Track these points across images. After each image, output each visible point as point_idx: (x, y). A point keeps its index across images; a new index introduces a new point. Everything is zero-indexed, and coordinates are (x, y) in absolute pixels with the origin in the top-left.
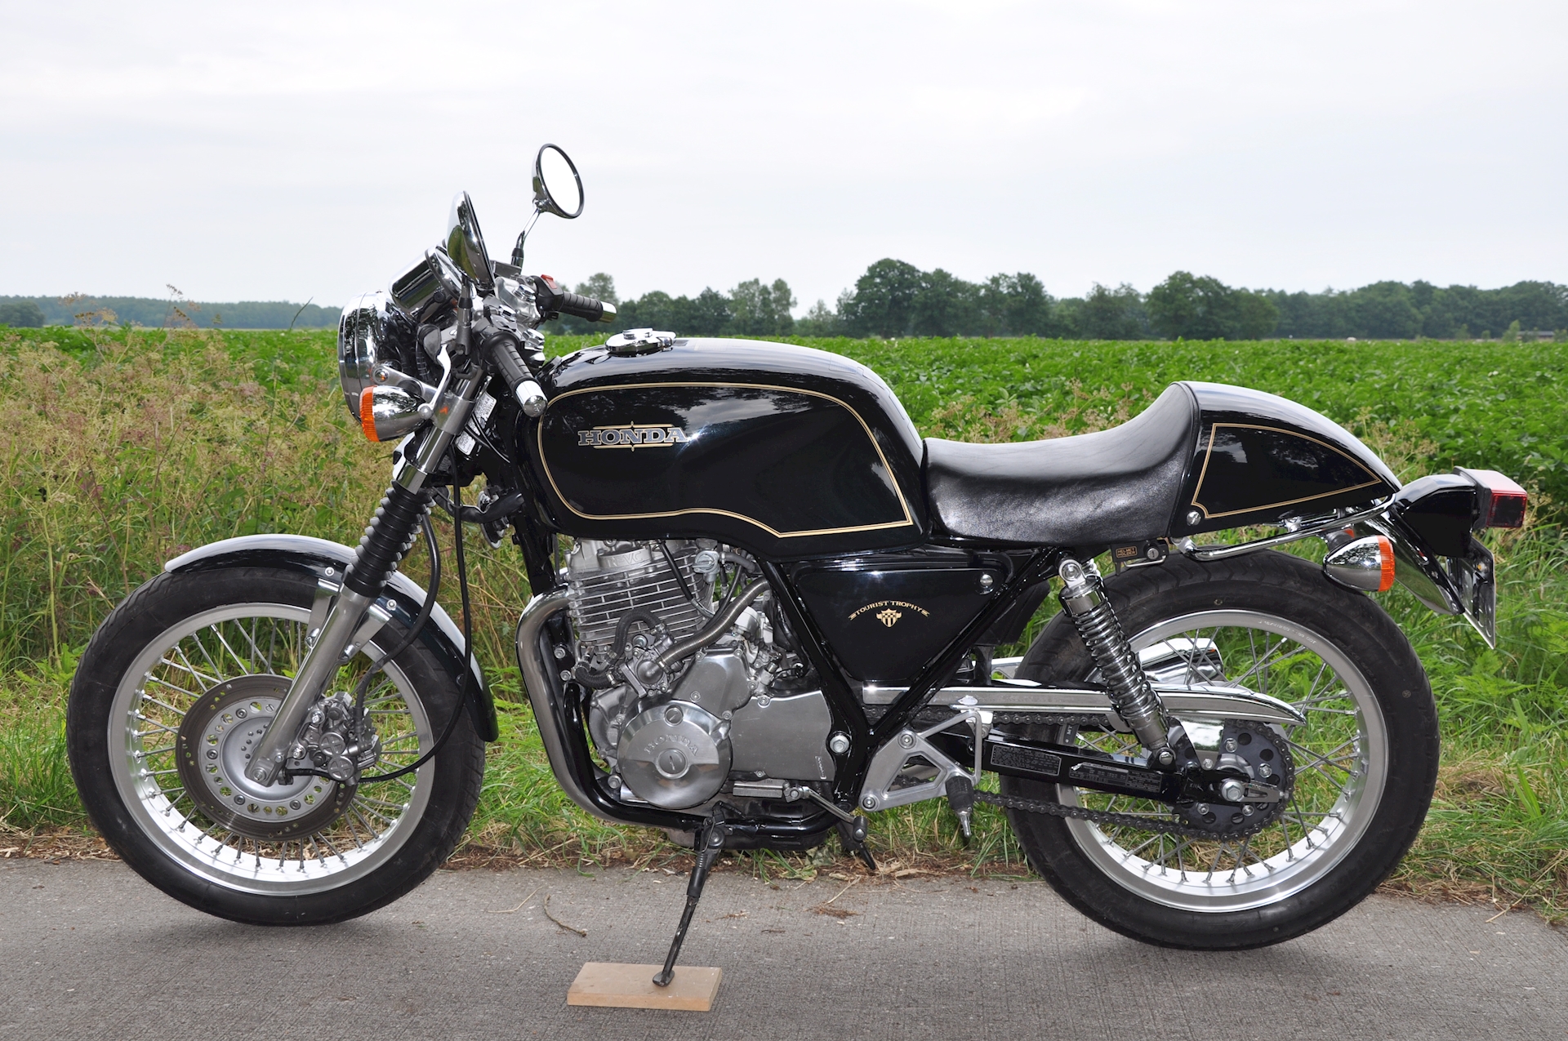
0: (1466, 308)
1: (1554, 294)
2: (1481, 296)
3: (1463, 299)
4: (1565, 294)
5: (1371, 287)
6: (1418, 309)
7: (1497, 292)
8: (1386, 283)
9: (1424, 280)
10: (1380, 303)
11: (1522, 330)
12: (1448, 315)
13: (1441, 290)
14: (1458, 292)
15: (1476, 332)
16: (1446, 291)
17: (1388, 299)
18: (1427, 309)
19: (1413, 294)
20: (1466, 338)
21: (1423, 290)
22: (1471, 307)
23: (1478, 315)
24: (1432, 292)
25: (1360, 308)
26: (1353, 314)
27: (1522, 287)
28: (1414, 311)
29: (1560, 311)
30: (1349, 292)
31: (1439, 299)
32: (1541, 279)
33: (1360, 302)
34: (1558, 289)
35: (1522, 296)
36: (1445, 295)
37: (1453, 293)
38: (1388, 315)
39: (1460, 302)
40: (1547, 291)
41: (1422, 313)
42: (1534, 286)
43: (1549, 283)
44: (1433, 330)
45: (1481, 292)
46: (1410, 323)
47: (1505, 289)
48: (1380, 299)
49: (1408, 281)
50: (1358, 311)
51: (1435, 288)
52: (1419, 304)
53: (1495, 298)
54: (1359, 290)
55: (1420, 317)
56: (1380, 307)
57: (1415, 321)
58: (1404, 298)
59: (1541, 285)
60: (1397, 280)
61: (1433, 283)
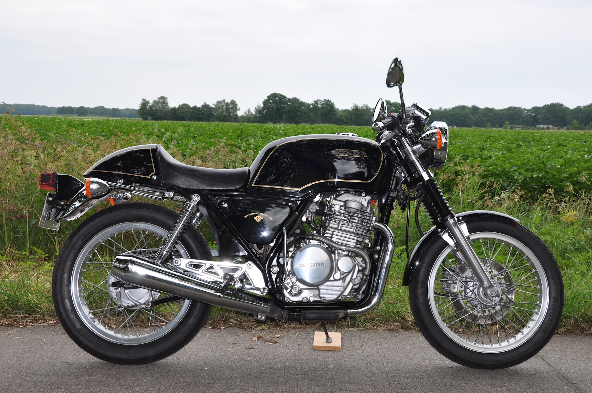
0: (491, 116)
1: (521, 111)
2: (496, 112)
3: (489, 113)
4: (525, 112)
5: (456, 108)
6: (473, 116)
7: (502, 110)
8: (462, 106)
9: (476, 105)
10: (459, 114)
11: (510, 124)
12: (484, 119)
13: (481, 109)
14: (487, 109)
15: (494, 125)
16: (483, 109)
17: (462, 112)
18: (477, 116)
19: (471, 110)
20: (491, 127)
21: (475, 109)
22: (492, 116)
23: (495, 119)
24: (478, 110)
25: (452, 115)
26: (450, 117)
27: (510, 108)
28: (472, 117)
29: (523, 118)
30: (448, 109)
31: (481, 112)
32: (517, 106)
33: (452, 113)
34: (523, 110)
35: (510, 112)
36: (483, 111)
37: (486, 111)
38: (463, 118)
39: (488, 114)
40: (519, 111)
41: (475, 118)
42: (515, 108)
43: (520, 107)
44: (479, 124)
45: (496, 110)
46: (470, 121)
47: (504, 109)
48: (459, 112)
49: (470, 105)
50: (451, 116)
51: (479, 108)
52: (473, 114)
53: (501, 113)
54: (452, 108)
55: (474, 119)
56: (460, 115)
57: (472, 120)
58: (468, 112)
59: (517, 108)
60: (466, 105)
61: (479, 107)
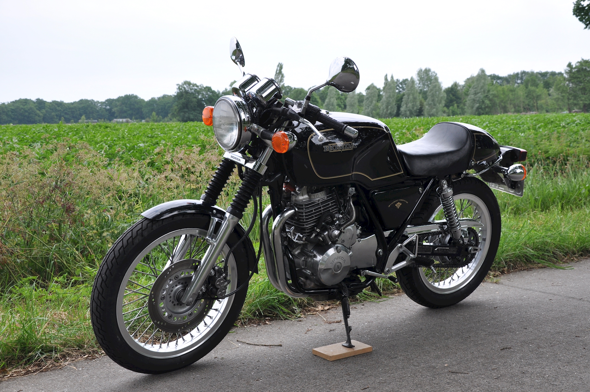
0: (60, 110)
1: (95, 104)
2: (66, 105)
3: (58, 106)
4: (99, 104)
5: (16, 102)
6: (40, 111)
7: (72, 104)
8: (23, 99)
9: (41, 98)
10: (22, 109)
11: (86, 119)
12: (53, 114)
13: (48, 102)
14: (55, 103)
15: (67, 121)
16: (51, 103)
17: (25, 107)
18: (44, 111)
19: (36, 104)
20: (64, 123)
21: (40, 103)
22: (62, 110)
23: (66, 114)
24: (45, 104)
25: (13, 111)
26: (10, 113)
27: (81, 101)
28: (38, 112)
29: (98, 112)
30: (6, 104)
31: (48, 107)
32: (89, 99)
33: (13, 108)
34: (96, 102)
35: (82, 105)
36: (51, 105)
37: (54, 104)
38: (27, 114)
39: (57, 108)
40: (92, 103)
41: (42, 113)
42: (87, 101)
43: (92, 100)
44: (48, 119)
45: (66, 104)
46: (37, 117)
47: (75, 103)
48: (22, 106)
49: (34, 99)
50: (12, 112)
51: (46, 102)
52: (40, 109)
53: (72, 106)
54: (11, 102)
55: (41, 114)
56: (22, 110)
57: (39, 116)
58: (33, 106)
59: (90, 101)
60: (28, 98)
61: (45, 100)
